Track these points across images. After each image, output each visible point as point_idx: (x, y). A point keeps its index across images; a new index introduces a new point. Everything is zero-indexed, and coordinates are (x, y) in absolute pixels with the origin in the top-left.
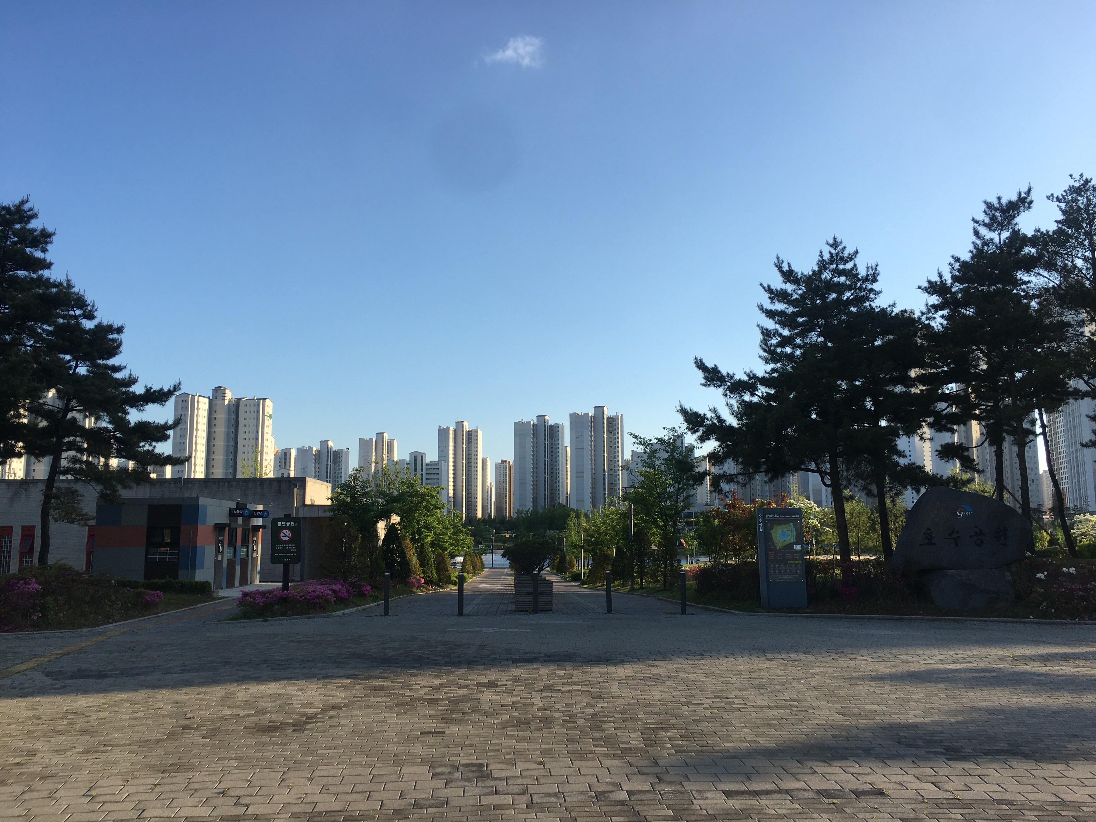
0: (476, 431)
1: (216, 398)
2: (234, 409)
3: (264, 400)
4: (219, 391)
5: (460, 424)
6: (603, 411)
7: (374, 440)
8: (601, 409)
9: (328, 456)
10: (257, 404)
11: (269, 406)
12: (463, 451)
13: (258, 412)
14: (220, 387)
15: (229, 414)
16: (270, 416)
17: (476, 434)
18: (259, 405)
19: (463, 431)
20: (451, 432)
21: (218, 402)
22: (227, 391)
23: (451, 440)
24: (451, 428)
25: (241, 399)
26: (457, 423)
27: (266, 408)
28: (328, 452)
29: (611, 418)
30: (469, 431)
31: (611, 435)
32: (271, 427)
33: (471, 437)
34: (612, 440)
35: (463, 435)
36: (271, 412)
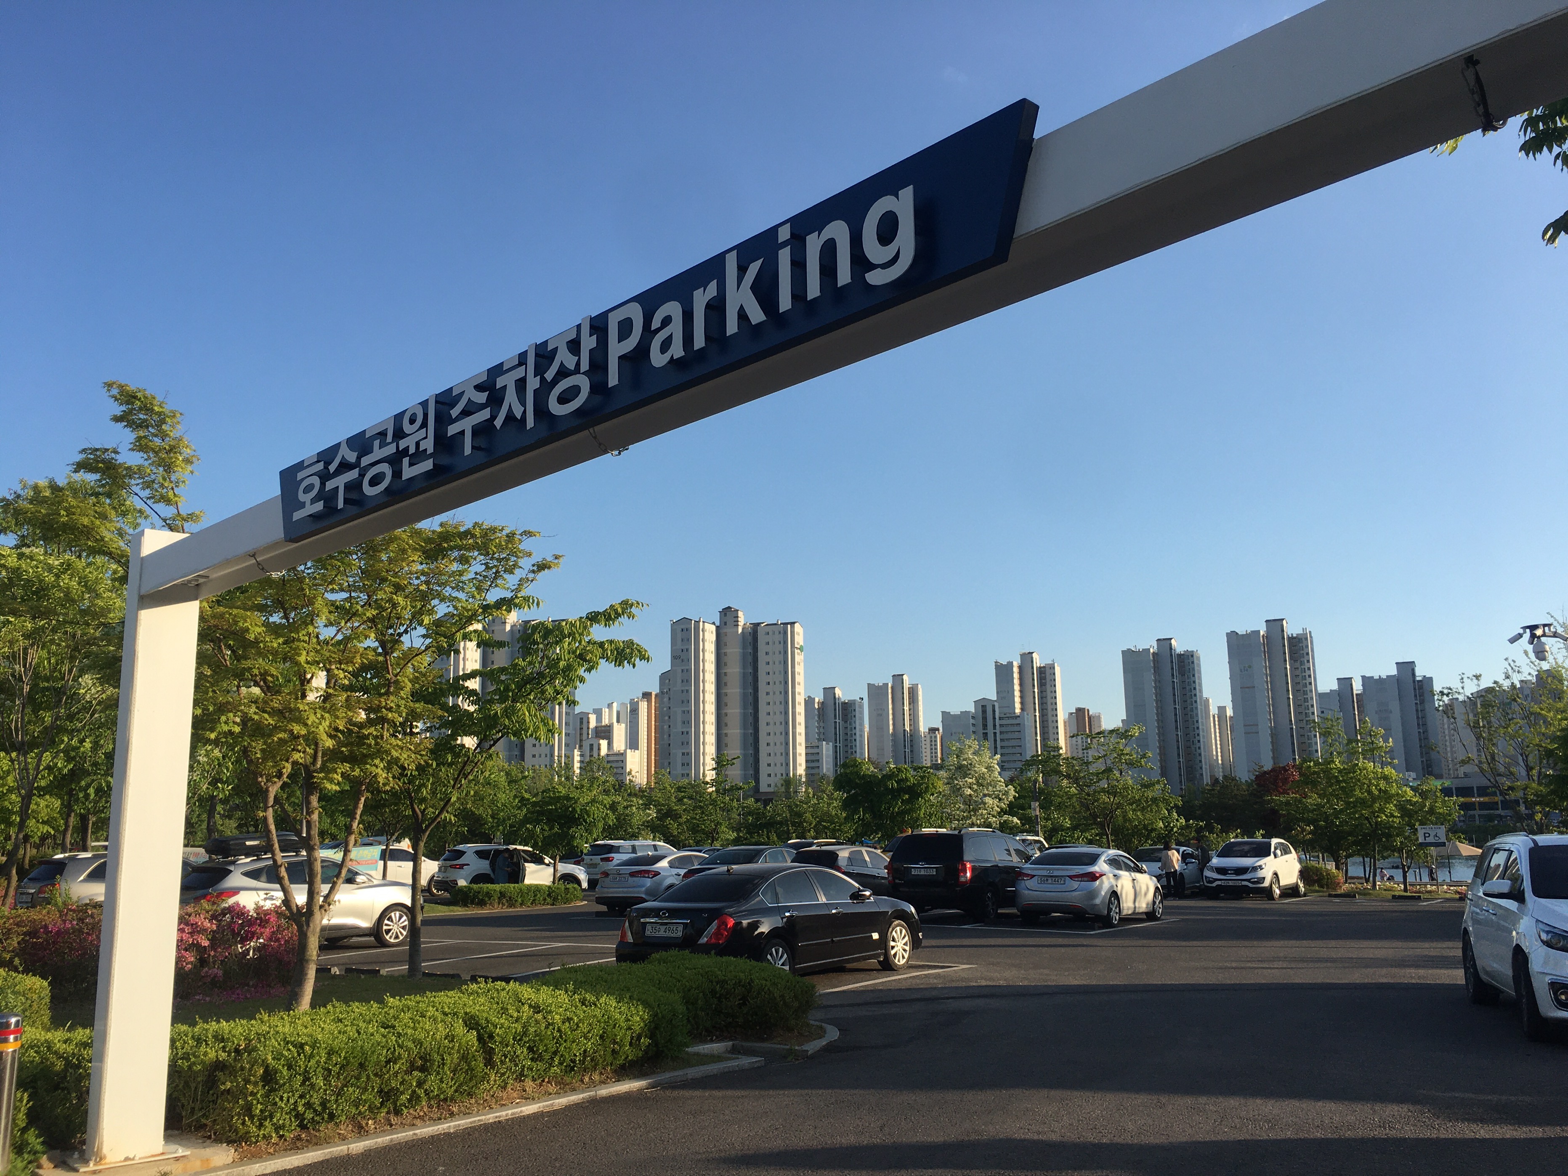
0: (1052, 667)
1: (725, 624)
2: (750, 639)
3: (793, 624)
4: (728, 615)
5: (1027, 657)
6: (1282, 626)
7: (890, 685)
8: (1279, 623)
9: (835, 710)
10: (783, 630)
11: (800, 635)
12: (1034, 697)
13: (785, 642)
14: (729, 608)
15: (744, 647)
16: (801, 649)
17: (1052, 671)
18: (786, 633)
19: (1033, 668)
20: (1016, 670)
21: (728, 630)
22: (740, 614)
23: (1016, 681)
24: (1015, 664)
25: (759, 624)
26: (1023, 656)
27: (796, 636)
28: (835, 704)
29: (1295, 638)
30: (1040, 668)
31: (1298, 665)
32: (802, 664)
33: (1046, 675)
34: (1298, 672)
35: (1033, 674)
36: (802, 643)
